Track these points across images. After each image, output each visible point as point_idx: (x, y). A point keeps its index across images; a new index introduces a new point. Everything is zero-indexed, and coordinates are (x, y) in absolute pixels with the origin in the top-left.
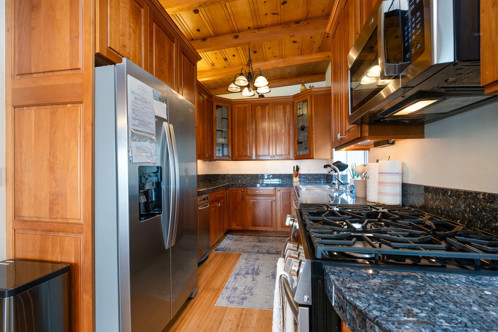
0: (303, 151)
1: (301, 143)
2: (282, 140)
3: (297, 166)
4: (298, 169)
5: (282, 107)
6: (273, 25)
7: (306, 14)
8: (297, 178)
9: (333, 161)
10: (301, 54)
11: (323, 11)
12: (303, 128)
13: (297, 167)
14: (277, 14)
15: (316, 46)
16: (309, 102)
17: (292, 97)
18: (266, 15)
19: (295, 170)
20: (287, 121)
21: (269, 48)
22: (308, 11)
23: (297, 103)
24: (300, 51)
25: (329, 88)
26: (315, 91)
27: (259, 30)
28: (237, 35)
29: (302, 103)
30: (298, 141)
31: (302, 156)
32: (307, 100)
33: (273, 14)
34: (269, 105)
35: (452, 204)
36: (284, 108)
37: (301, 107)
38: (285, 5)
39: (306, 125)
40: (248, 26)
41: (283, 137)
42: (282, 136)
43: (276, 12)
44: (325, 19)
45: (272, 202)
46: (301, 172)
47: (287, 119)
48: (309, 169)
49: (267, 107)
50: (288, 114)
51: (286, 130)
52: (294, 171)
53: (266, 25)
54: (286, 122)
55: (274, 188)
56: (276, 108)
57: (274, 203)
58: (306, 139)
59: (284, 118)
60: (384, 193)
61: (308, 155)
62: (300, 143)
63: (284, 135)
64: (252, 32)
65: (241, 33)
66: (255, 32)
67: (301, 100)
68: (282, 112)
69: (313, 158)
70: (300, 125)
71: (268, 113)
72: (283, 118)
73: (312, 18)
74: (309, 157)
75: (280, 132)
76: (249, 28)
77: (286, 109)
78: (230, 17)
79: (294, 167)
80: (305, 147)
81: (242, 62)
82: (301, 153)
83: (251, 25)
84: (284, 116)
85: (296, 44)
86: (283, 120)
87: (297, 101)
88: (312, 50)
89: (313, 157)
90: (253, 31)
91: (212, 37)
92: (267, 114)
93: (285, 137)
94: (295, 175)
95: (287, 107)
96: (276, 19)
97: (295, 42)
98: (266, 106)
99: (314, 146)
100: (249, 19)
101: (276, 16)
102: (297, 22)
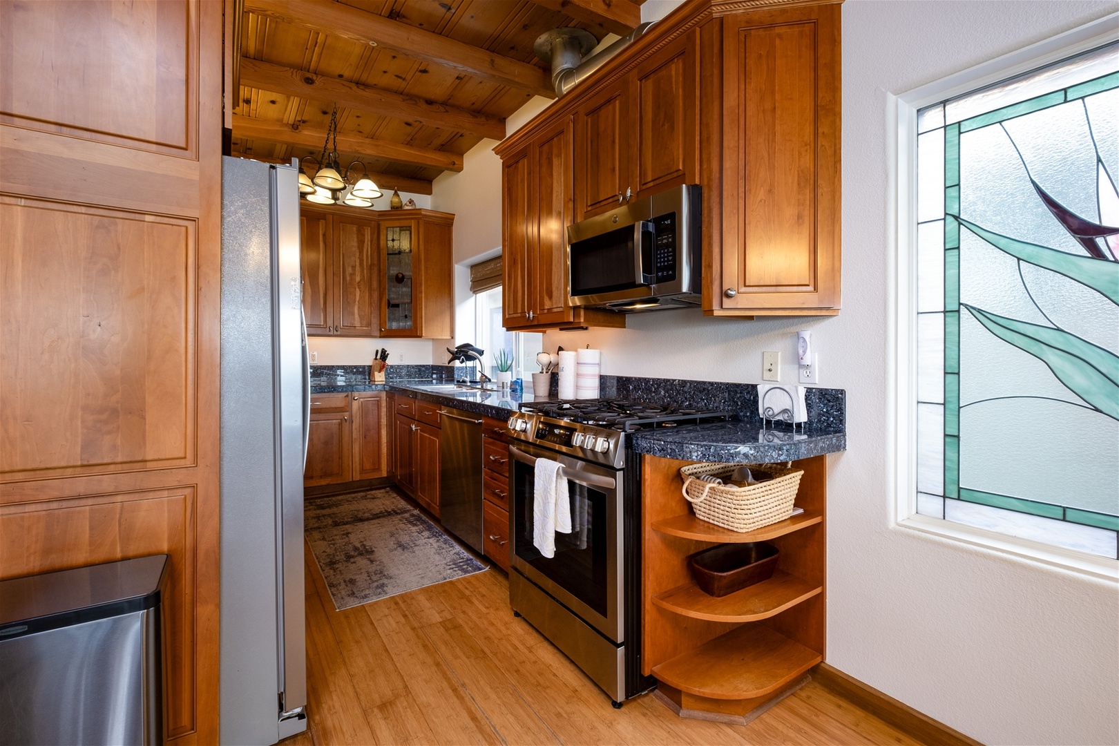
0: (398, 320)
1: (397, 306)
2: (355, 295)
3: (383, 349)
4: (384, 355)
5: (355, 229)
6: (387, 90)
7: (448, 98)
8: (383, 373)
9: (454, 344)
10: (410, 143)
11: (473, 104)
12: (400, 279)
13: (384, 351)
14: (404, 79)
15: (439, 141)
16: (414, 232)
17: (377, 213)
18: (385, 72)
19: (379, 357)
20: (365, 258)
21: (358, 117)
22: (452, 96)
23: (387, 228)
24: (409, 138)
25: (451, 216)
26: (425, 215)
27: (358, 87)
28: (310, 77)
29: (398, 229)
30: (388, 300)
31: (395, 330)
32: (411, 227)
33: (396, 76)
34: (325, 219)
35: (654, 392)
36: (360, 234)
37: (396, 237)
38: (424, 74)
39: (407, 274)
40: (341, 73)
41: (357, 290)
42: (355, 288)
43: (404, 77)
44: (471, 114)
45: (340, 424)
46: (390, 361)
47: (365, 256)
48: (402, 356)
49: (322, 223)
50: (368, 245)
51: (364, 277)
52: (376, 359)
53: (375, 85)
54: (363, 260)
55: (345, 394)
56: (341, 228)
57: (346, 426)
58: (407, 300)
59: (360, 252)
60: (585, 387)
61: (410, 330)
62: (393, 306)
63: (359, 286)
64: (343, 85)
65: (320, 76)
66: (351, 88)
67: (398, 225)
68: (355, 239)
69: (420, 337)
70: (394, 271)
71: (324, 235)
72: (358, 251)
73: (453, 106)
74: (413, 333)
75: (351, 279)
76: (341, 76)
77: (364, 235)
78: (313, 47)
79: (377, 352)
80: (404, 315)
81: (283, 119)
82: (394, 325)
83: (347, 73)
84: (359, 248)
85: (408, 127)
86: (357, 255)
87: (388, 224)
88: (429, 144)
89: (422, 334)
90: (345, 83)
91: (247, 57)
92: (321, 238)
93: (360, 291)
94: (379, 368)
95: (366, 230)
96: (398, 84)
97: (408, 124)
98: (319, 219)
99: (423, 315)
100: (351, 64)
101: (400, 80)
102: (430, 102)
